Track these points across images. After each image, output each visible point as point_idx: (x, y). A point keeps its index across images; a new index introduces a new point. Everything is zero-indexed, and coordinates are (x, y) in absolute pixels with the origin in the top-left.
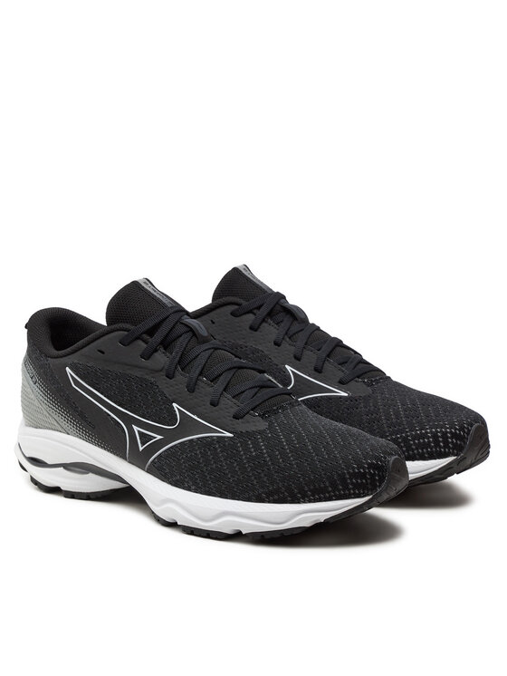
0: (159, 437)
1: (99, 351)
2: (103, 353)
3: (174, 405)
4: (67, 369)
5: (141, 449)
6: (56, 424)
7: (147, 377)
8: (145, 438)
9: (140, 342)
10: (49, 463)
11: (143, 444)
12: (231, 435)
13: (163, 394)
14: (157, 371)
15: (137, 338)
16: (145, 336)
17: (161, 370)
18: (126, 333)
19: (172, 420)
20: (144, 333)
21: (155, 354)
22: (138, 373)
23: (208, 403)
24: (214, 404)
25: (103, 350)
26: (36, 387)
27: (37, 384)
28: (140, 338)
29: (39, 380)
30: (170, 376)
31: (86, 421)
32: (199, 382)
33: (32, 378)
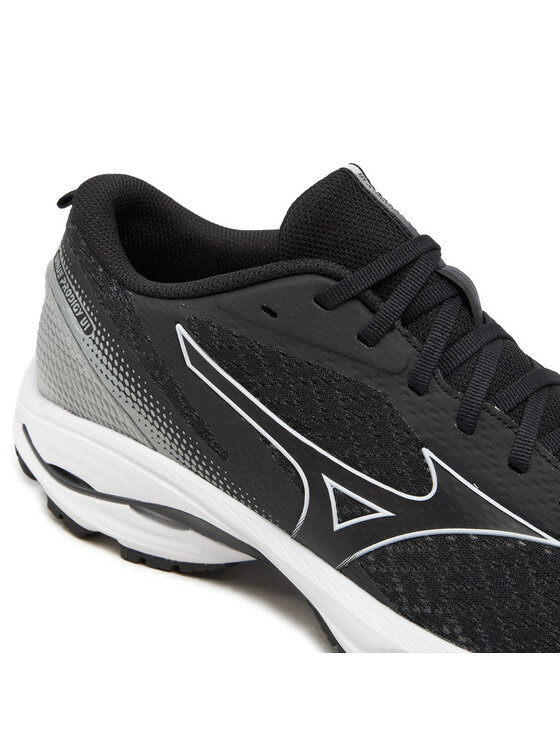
0: (383, 513)
1: (264, 308)
2: (274, 315)
3: (427, 453)
4: (179, 327)
5: (337, 526)
6: (128, 423)
7: (366, 382)
8: (348, 508)
9: (358, 306)
10: (98, 489)
11: (342, 519)
13: (400, 425)
14: (391, 374)
15: (354, 298)
16: (372, 297)
17: (400, 374)
18: (332, 283)
19: (421, 484)
20: (370, 288)
21: (389, 337)
22: (347, 371)
23: (506, 463)
24: (517, 467)
25: (275, 308)
26: (90, 342)
27: (93, 335)
28: (358, 297)
29: (98, 328)
30: (418, 389)
31: (208, 441)
32: (485, 414)
33: (79, 318)
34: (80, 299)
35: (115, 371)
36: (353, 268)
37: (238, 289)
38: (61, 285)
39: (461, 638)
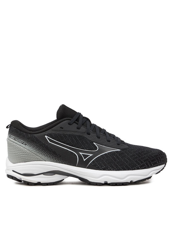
0: (91, 155)
1: (60, 128)
2: (63, 128)
3: (94, 143)
4: (46, 136)
5: (84, 160)
6: (39, 158)
7: (81, 135)
8: (85, 156)
9: (75, 124)
11: (85, 158)
12: (120, 150)
13: (89, 140)
14: (84, 133)
16: (76, 122)
17: (85, 132)
18: (70, 121)
19: (96, 148)
20: (76, 120)
21: (81, 127)
22: (77, 134)
23: (107, 141)
24: (109, 141)
25: (62, 127)
26: (27, 146)
27: (27, 145)
28: (74, 122)
29: (28, 143)
30: (89, 134)
31: (56, 154)
32: (100, 135)
33: (23, 143)
34: (21, 140)
35: (34, 149)
36: (72, 118)
37: (55, 126)
38: (15, 140)
39: (112, 169)
